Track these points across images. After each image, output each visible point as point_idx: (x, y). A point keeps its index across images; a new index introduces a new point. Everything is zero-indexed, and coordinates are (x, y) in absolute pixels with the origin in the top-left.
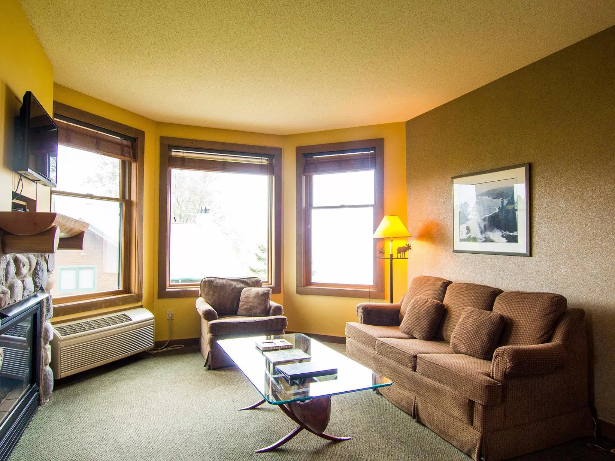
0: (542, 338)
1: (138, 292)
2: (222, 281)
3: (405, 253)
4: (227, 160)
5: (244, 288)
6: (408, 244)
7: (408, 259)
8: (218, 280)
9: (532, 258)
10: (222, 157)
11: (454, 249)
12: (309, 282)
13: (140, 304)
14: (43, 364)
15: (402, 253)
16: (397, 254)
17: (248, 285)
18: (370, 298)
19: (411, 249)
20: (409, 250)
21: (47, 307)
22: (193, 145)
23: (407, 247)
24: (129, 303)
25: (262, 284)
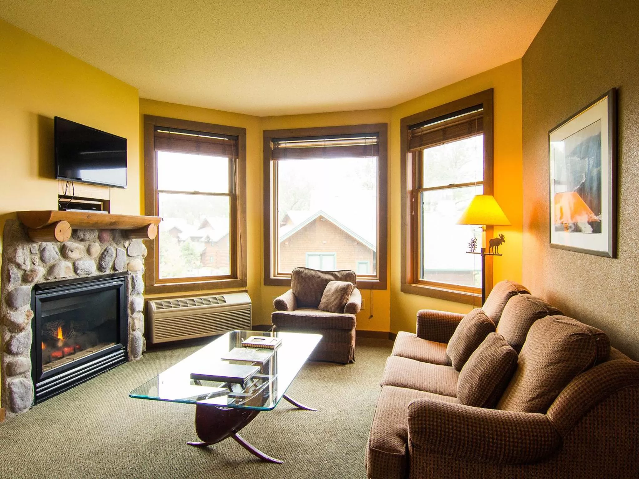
0: (533, 402)
1: (242, 277)
2: (310, 272)
3: (499, 247)
4: (327, 145)
5: (331, 280)
6: (502, 235)
7: (502, 255)
8: (306, 271)
9: (616, 261)
10: (323, 143)
11: (550, 242)
12: (416, 280)
13: (244, 289)
14: (131, 329)
15: (494, 247)
16: (489, 248)
17: (337, 278)
18: (474, 305)
19: (504, 241)
20: (503, 243)
21: (132, 285)
22: (293, 135)
23: (500, 238)
24: (233, 287)
25: (357, 278)
